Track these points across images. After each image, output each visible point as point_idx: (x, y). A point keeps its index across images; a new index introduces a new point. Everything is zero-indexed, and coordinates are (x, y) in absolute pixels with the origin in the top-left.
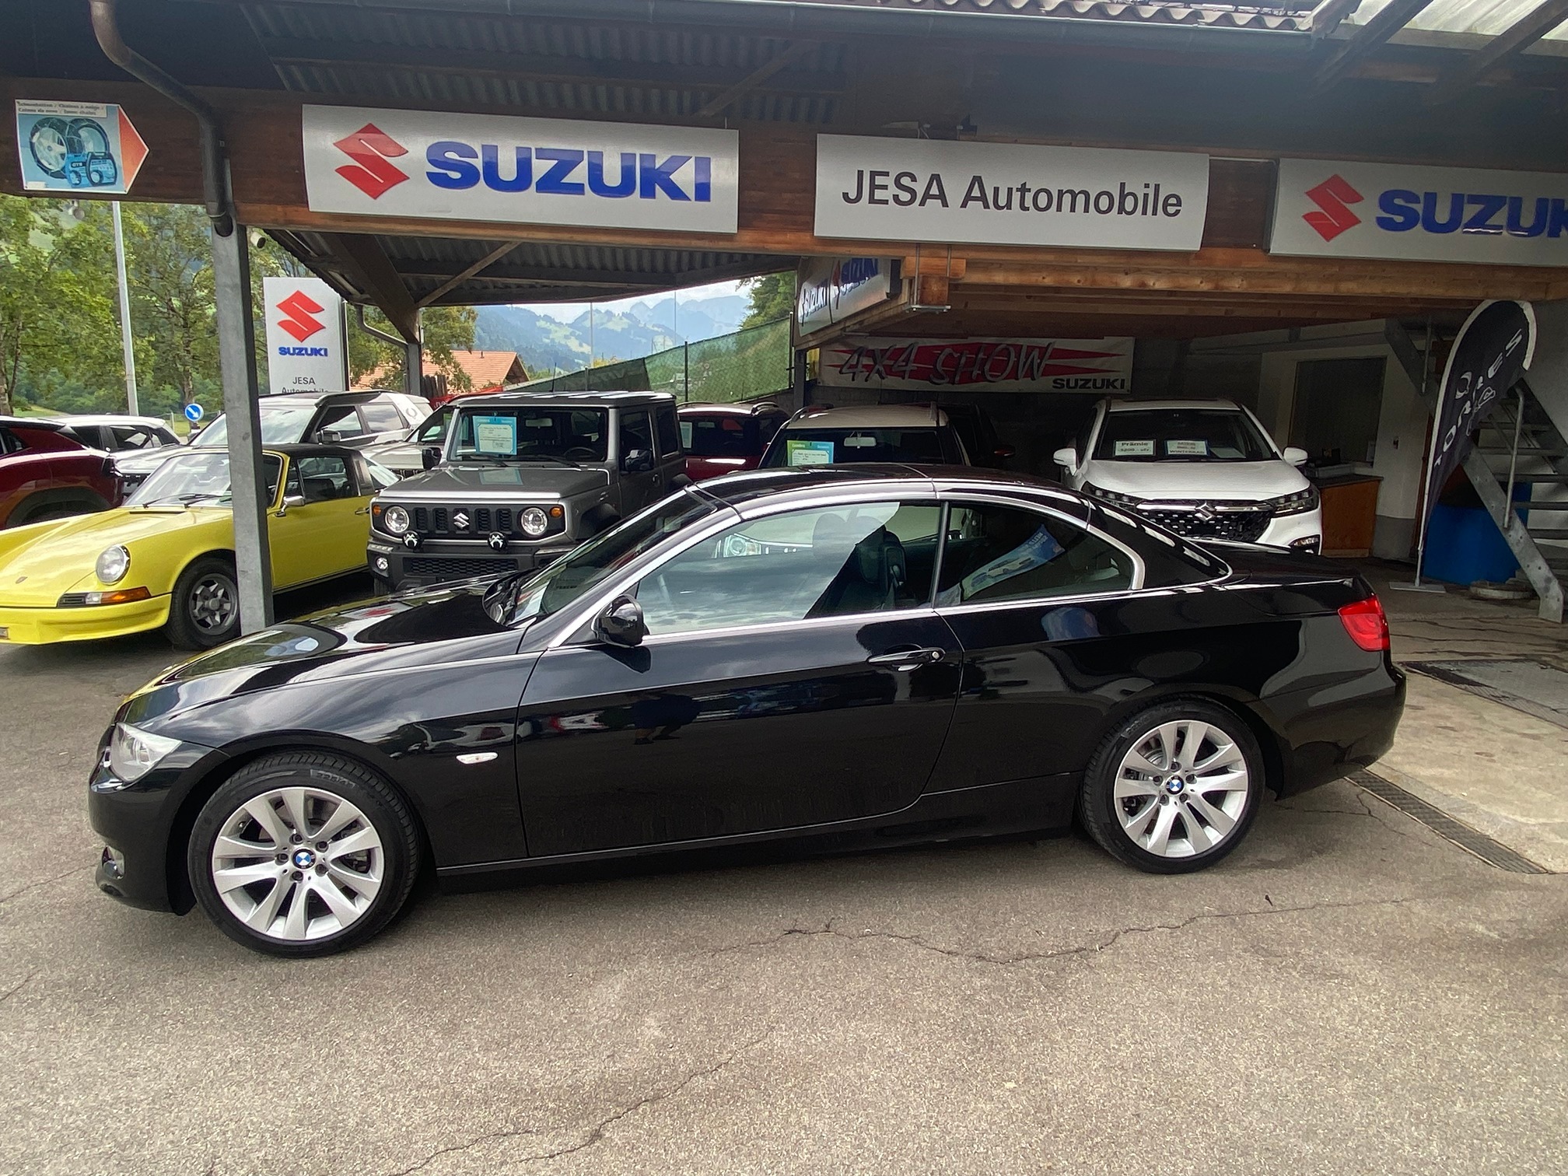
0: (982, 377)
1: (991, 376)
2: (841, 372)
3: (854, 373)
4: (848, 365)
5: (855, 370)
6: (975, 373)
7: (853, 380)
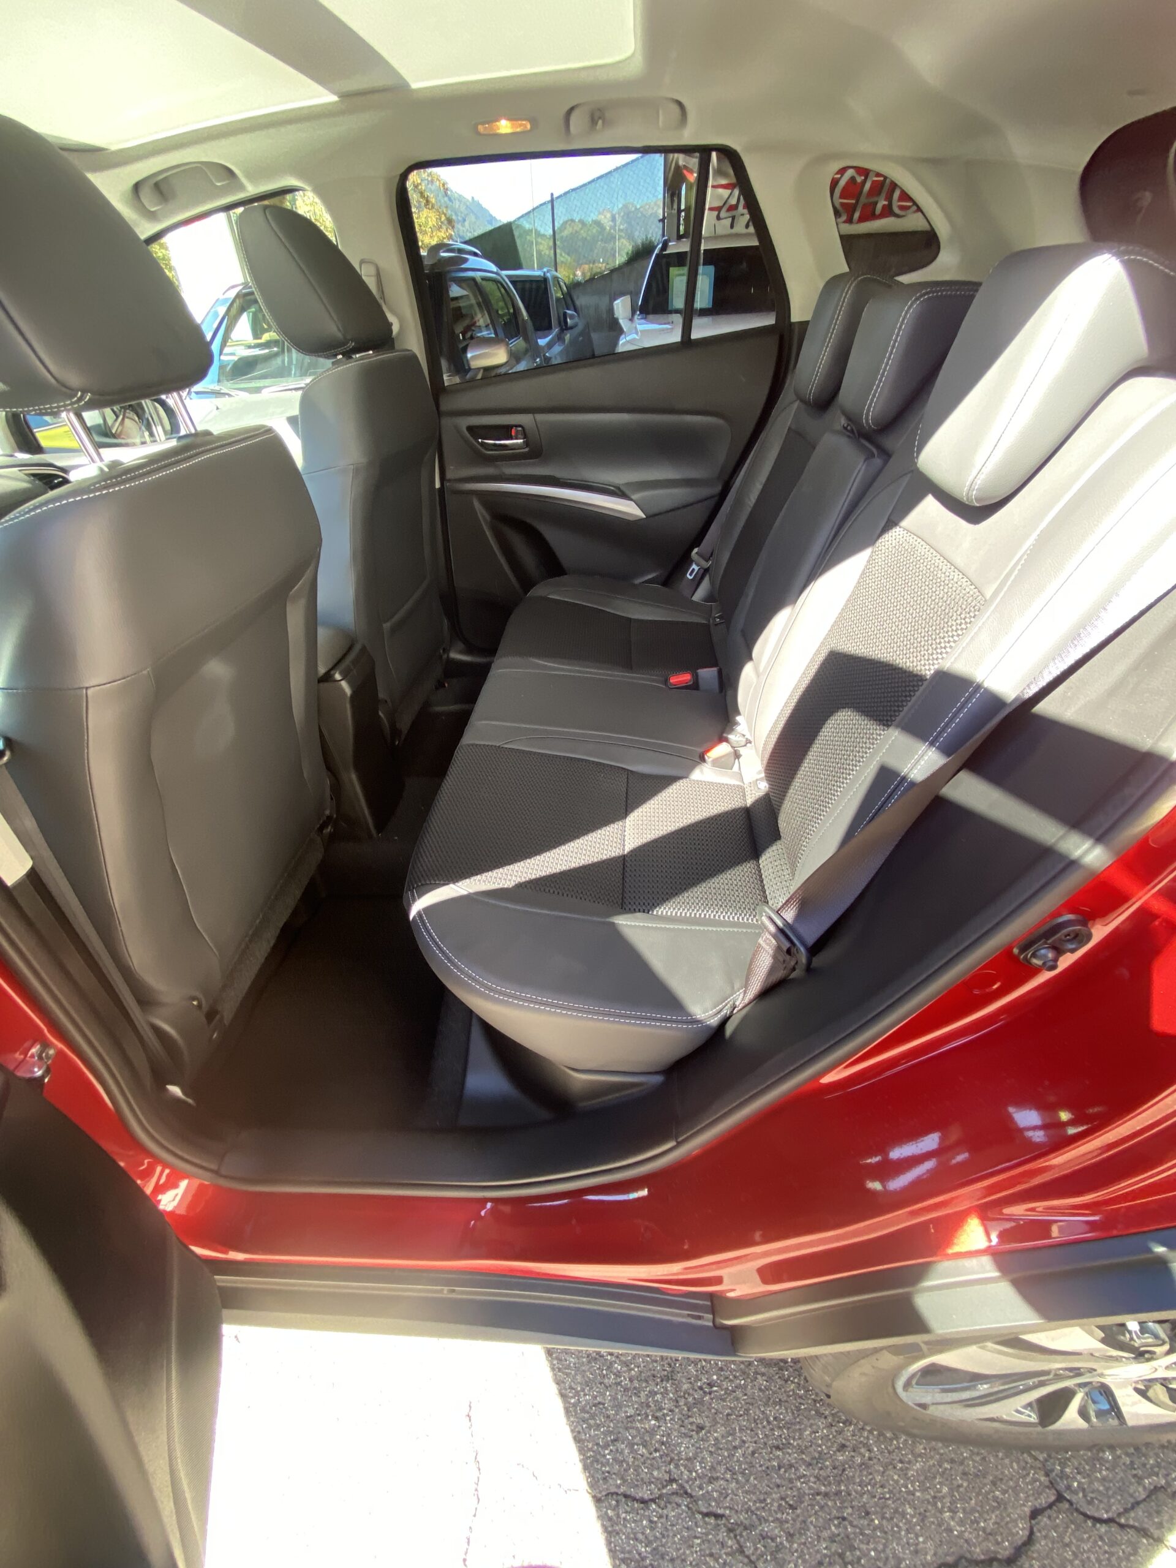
0: (888, 212)
1: (902, 208)
2: (718, 218)
3: (733, 218)
4: (727, 206)
5: (733, 213)
6: (882, 203)
7: (732, 226)
